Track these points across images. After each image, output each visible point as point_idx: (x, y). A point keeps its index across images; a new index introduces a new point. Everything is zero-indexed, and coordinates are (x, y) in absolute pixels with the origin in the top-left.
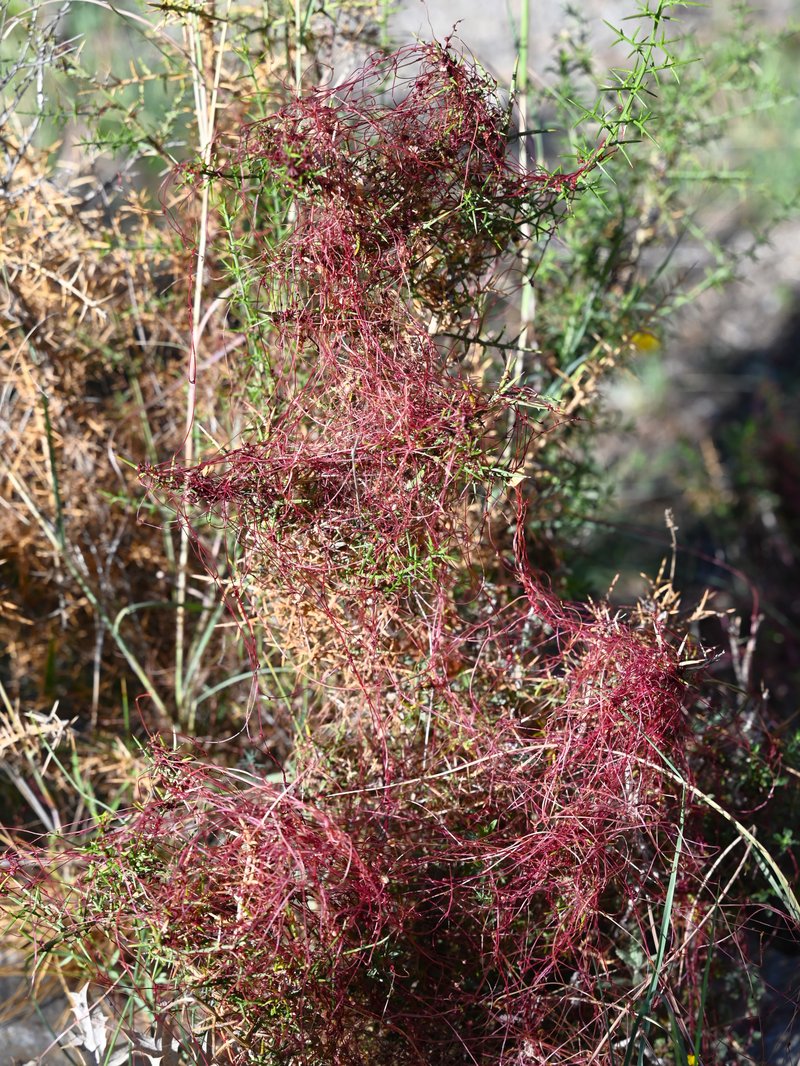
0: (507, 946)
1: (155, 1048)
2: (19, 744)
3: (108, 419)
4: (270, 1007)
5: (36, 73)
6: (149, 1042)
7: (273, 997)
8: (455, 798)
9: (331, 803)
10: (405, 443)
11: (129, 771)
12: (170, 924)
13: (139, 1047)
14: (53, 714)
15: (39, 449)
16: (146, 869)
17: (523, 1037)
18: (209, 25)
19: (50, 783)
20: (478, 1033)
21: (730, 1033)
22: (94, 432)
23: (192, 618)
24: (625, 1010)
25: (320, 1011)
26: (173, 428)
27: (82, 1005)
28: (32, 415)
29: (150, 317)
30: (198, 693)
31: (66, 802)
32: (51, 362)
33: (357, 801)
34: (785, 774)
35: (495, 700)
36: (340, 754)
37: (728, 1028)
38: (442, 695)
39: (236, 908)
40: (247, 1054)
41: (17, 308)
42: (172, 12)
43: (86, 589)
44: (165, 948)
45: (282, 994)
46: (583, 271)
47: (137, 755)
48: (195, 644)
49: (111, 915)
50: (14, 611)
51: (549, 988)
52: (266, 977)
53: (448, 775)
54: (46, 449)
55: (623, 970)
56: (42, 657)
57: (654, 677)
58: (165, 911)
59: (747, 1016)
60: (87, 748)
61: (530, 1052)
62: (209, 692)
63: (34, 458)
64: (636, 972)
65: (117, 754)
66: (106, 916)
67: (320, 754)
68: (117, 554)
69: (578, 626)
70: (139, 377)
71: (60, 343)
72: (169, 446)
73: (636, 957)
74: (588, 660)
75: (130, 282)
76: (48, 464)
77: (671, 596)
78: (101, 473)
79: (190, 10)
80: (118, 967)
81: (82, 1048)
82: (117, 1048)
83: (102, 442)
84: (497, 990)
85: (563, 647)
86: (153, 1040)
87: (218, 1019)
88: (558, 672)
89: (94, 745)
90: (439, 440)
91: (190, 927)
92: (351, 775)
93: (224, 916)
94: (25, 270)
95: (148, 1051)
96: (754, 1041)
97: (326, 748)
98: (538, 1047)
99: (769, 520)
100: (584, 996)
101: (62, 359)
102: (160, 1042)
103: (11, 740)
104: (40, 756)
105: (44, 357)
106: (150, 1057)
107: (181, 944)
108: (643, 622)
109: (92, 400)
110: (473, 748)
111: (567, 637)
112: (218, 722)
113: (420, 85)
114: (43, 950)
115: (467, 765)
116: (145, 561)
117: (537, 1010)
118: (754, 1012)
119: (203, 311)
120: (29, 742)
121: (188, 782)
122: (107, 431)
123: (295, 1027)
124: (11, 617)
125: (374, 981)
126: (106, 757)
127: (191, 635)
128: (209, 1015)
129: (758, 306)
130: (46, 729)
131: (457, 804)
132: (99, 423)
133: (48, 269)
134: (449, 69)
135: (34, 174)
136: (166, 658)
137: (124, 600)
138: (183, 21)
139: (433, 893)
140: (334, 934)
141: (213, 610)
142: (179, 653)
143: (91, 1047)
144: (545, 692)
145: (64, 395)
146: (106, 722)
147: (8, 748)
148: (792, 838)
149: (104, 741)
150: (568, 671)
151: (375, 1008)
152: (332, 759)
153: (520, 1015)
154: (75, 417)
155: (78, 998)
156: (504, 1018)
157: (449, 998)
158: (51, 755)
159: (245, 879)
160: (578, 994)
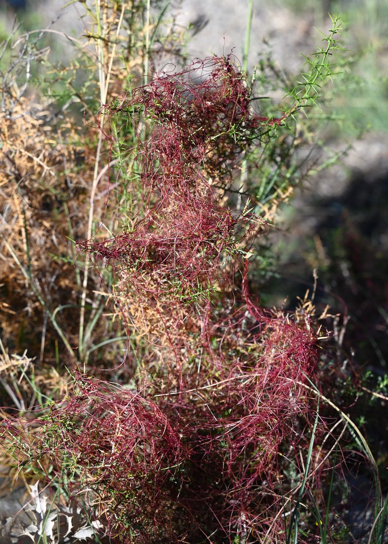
0: (234, 467)
1: (69, 512)
2: (8, 369)
3: (52, 221)
4: (126, 494)
5: (26, 64)
6: (67, 510)
7: (127, 490)
8: (211, 398)
9: (154, 399)
10: (199, 236)
11: (58, 383)
12: (81, 454)
13: (62, 511)
14: (24, 355)
15: (20, 233)
16: (70, 428)
17: (240, 511)
18: (106, 45)
19: (20, 387)
20: (220, 508)
21: (334, 510)
22: (45, 227)
23: (88, 312)
24: (289, 499)
25: (148, 497)
26: (81, 226)
27: (35, 491)
28: (18, 218)
29: (74, 175)
30: (89, 348)
31: (27, 396)
32: (27, 194)
33: (166, 399)
34: (362, 391)
35: (230, 353)
36: (158, 376)
37: (334, 508)
38: (206, 350)
39: (112, 447)
40: (114, 515)
41: (13, 169)
42: (92, 39)
43: (40, 298)
44: (78, 466)
45: (132, 488)
46: (268, 158)
47: (62, 375)
48: (89, 324)
49: (53, 449)
50: (7, 307)
51: (253, 488)
52: (124, 480)
53: (208, 387)
54: (24, 234)
55: (286, 480)
56: (18, 329)
57: (307, 344)
58: (79, 448)
59: (342, 503)
60: (38, 372)
61: (244, 518)
62: (95, 348)
63: (18, 237)
64: (292, 481)
65: (52, 375)
66: (51, 449)
67: (149, 376)
68: (54, 282)
69: (270, 320)
70: (67, 202)
71: (32, 186)
72: (79, 234)
73: (293, 474)
74: (273, 336)
75: (65, 159)
76: (25, 240)
77: (311, 308)
78: (48, 245)
79: (100, 38)
80: (52, 474)
81: (35, 511)
82: (51, 512)
83: (49, 231)
84: (230, 488)
85: (263, 330)
86: (68, 508)
87: (102, 499)
88: (259, 341)
89: (41, 370)
90: (215, 236)
91: (90, 456)
92: (163, 386)
93: (106, 451)
94: (18, 152)
95: (66, 513)
96: (345, 514)
97: (152, 374)
98: (248, 515)
99: (346, 274)
100: (269, 492)
101: (32, 193)
102: (72, 509)
103: (4, 367)
104: (17, 374)
105: (24, 191)
106: (67, 517)
107: (86, 464)
108: (298, 319)
109: (45, 212)
110: (220, 375)
111: (264, 326)
112: (98, 361)
113: (214, 75)
114: (21, 465)
115: (218, 383)
116: (67, 286)
117: (248, 498)
118: (346, 501)
119: (98, 173)
120: (12, 368)
121: (90, 388)
122: (52, 227)
123: (137, 504)
124: (6, 310)
125: (173, 483)
126: (46, 376)
127: (87, 321)
128: (98, 497)
129: (335, 177)
130: (21, 362)
131: (212, 401)
132: (48, 222)
133: (28, 151)
134: (228, 69)
135: (22, 109)
136: (75, 331)
137: (56, 304)
138: (96, 43)
139: (202, 442)
140: (157, 460)
141: (97, 309)
142: (81, 329)
143: (39, 511)
144: (253, 350)
145: (33, 209)
146: (47, 360)
147: (3, 371)
148: (365, 420)
149: (45, 368)
150: (264, 341)
151: (173, 496)
152: (155, 379)
153: (239, 501)
154: (37, 219)
155: (34, 488)
156: (232, 501)
157: (207, 492)
158: (23, 374)
159: (116, 434)
160: (266, 491)
